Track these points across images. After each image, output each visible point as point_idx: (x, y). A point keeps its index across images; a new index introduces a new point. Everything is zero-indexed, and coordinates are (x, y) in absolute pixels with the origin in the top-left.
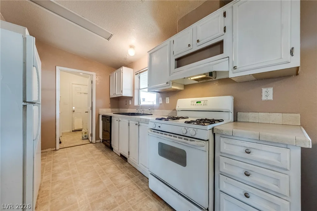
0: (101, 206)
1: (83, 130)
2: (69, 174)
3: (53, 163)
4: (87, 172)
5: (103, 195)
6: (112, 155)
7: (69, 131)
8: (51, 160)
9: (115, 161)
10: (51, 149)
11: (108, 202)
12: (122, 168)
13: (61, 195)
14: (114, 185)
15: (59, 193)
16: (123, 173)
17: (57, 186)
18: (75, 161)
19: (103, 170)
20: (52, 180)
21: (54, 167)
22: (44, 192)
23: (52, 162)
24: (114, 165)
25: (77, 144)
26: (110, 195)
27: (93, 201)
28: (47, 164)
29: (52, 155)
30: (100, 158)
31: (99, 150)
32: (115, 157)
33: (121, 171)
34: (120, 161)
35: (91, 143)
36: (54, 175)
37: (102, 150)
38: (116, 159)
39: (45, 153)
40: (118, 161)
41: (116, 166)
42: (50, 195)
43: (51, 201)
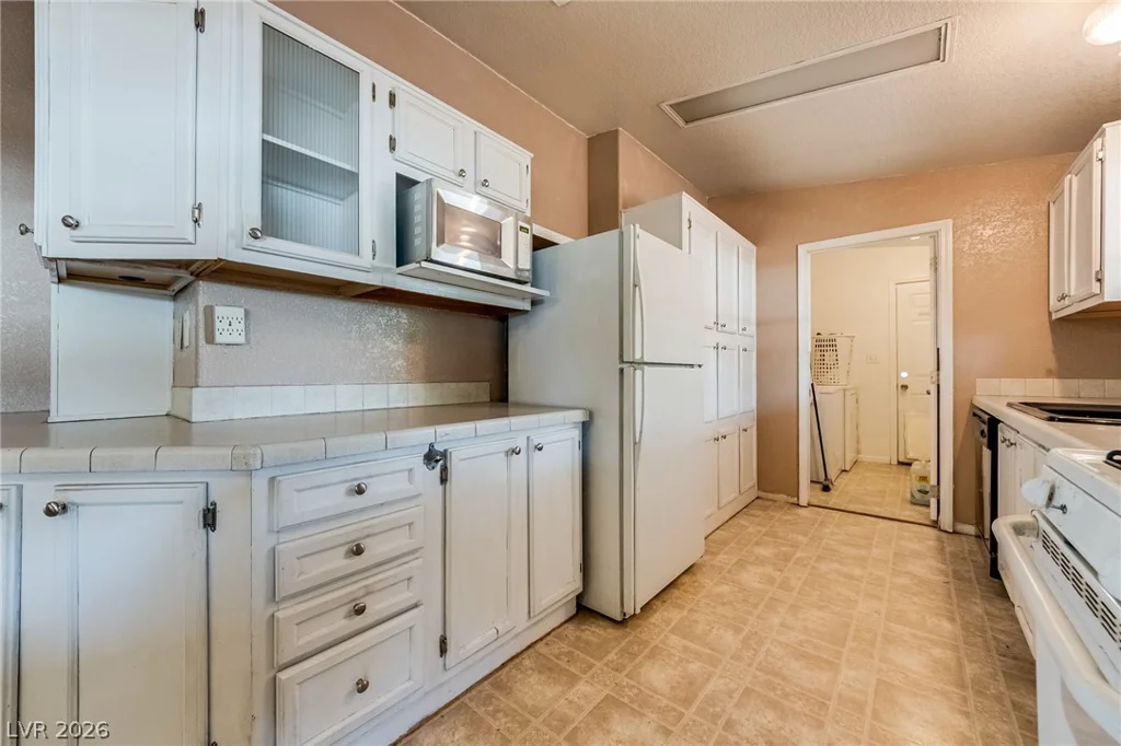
0: (765, 721)
1: (915, 466)
2: (771, 581)
3: (764, 535)
4: (821, 608)
5: (800, 703)
6: (988, 614)
7: (887, 460)
8: (763, 526)
9: (975, 645)
10: (785, 497)
11: (792, 731)
12: (979, 693)
13: (714, 613)
14: (869, 712)
15: (715, 607)
16: (967, 715)
17: (725, 589)
18: (819, 559)
19: (879, 639)
20: (729, 572)
21: (757, 544)
22: (696, 584)
23: (764, 530)
24: (948, 655)
25: (876, 510)
26: (820, 725)
27: (757, 689)
28: (750, 529)
29: (777, 515)
30: (915, 594)
31: (943, 567)
32: (992, 629)
33: (965, 699)
34: (1011, 662)
35: (935, 525)
36: (741, 564)
37: (955, 572)
38: (993, 643)
39: (770, 503)
40: (994, 653)
41: (960, 664)
42: (697, 598)
43: (691, 610)
